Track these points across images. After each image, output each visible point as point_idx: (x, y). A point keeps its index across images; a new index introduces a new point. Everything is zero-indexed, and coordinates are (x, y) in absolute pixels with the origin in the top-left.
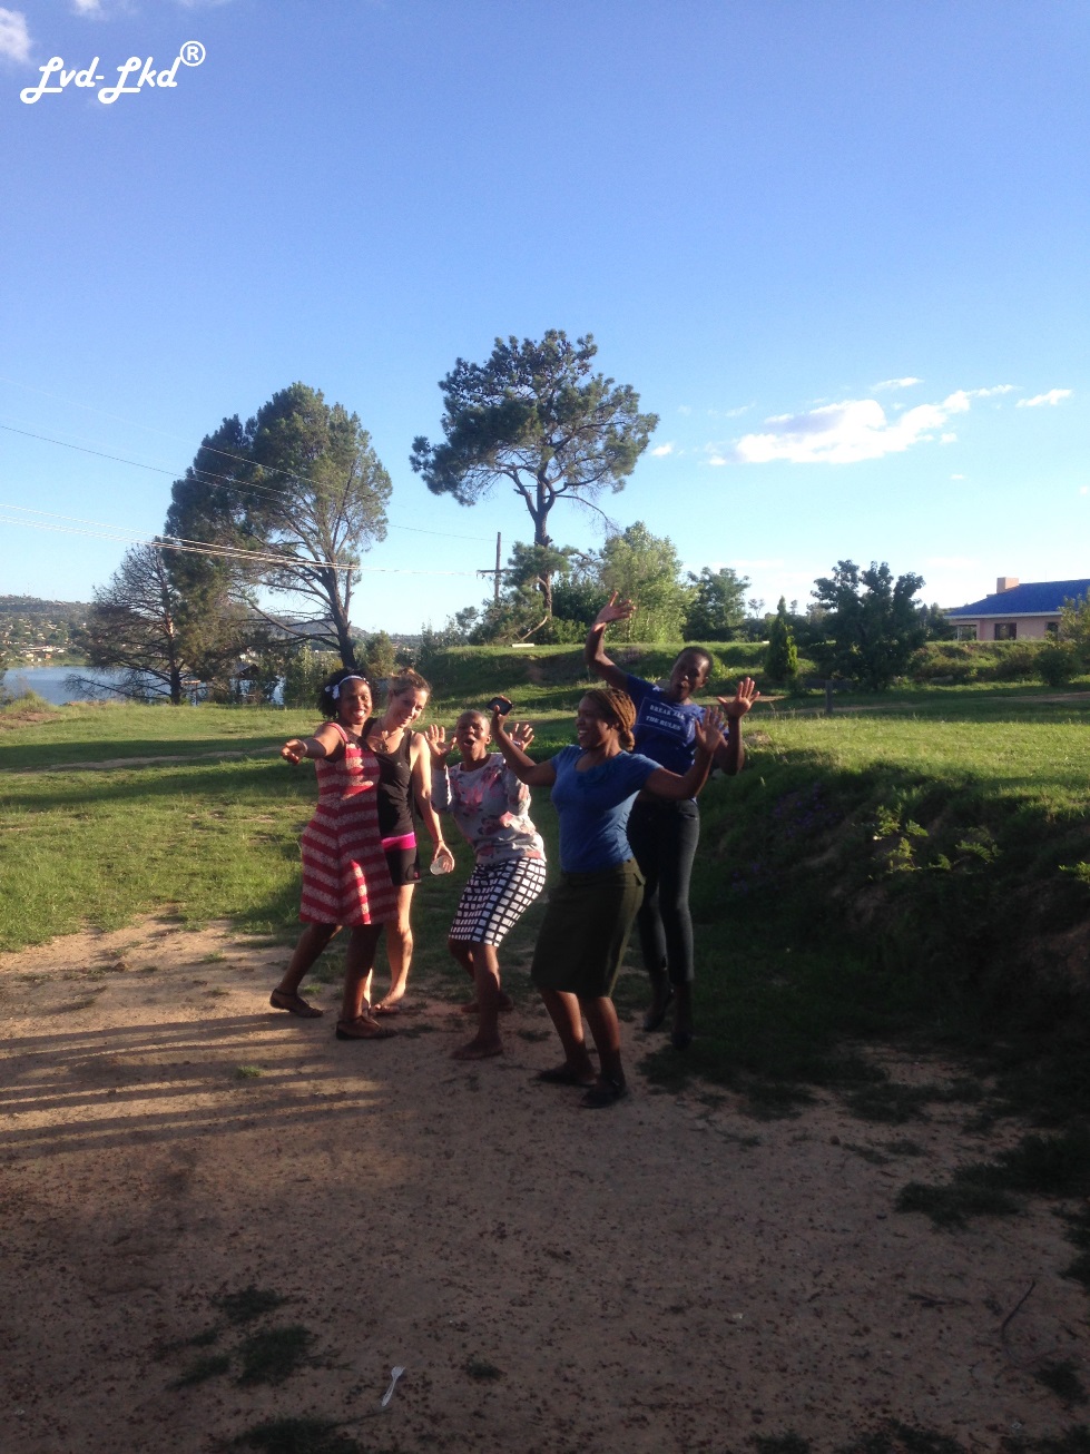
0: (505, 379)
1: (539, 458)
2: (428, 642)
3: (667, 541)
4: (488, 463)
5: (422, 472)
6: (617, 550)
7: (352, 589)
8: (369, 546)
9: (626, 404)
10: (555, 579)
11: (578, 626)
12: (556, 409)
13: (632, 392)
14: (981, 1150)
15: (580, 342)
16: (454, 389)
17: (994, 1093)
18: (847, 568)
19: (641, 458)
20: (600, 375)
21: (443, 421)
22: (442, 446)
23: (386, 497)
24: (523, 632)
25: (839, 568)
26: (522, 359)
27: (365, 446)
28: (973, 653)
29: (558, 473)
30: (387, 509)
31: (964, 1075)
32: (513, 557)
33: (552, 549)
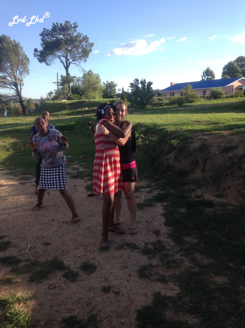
0: (56, 33)
1: (65, 53)
2: (42, 100)
3: (98, 74)
4: (53, 55)
5: (37, 57)
6: (86, 77)
7: (22, 87)
8: (25, 76)
9: (86, 40)
10: (71, 84)
11: (78, 96)
12: (69, 41)
13: (87, 37)
14: (150, 196)
15: (74, 24)
16: (43, 36)
17: (154, 186)
18: (137, 80)
19: (90, 54)
20: (79, 33)
21: (41, 44)
22: (41, 51)
23: (28, 64)
24: (65, 97)
25: (135, 80)
26: (60, 28)
27: (22, 51)
28: (164, 99)
29: (70, 57)
30: (29, 67)
31: (149, 183)
32: (61, 79)
33: (70, 77)
